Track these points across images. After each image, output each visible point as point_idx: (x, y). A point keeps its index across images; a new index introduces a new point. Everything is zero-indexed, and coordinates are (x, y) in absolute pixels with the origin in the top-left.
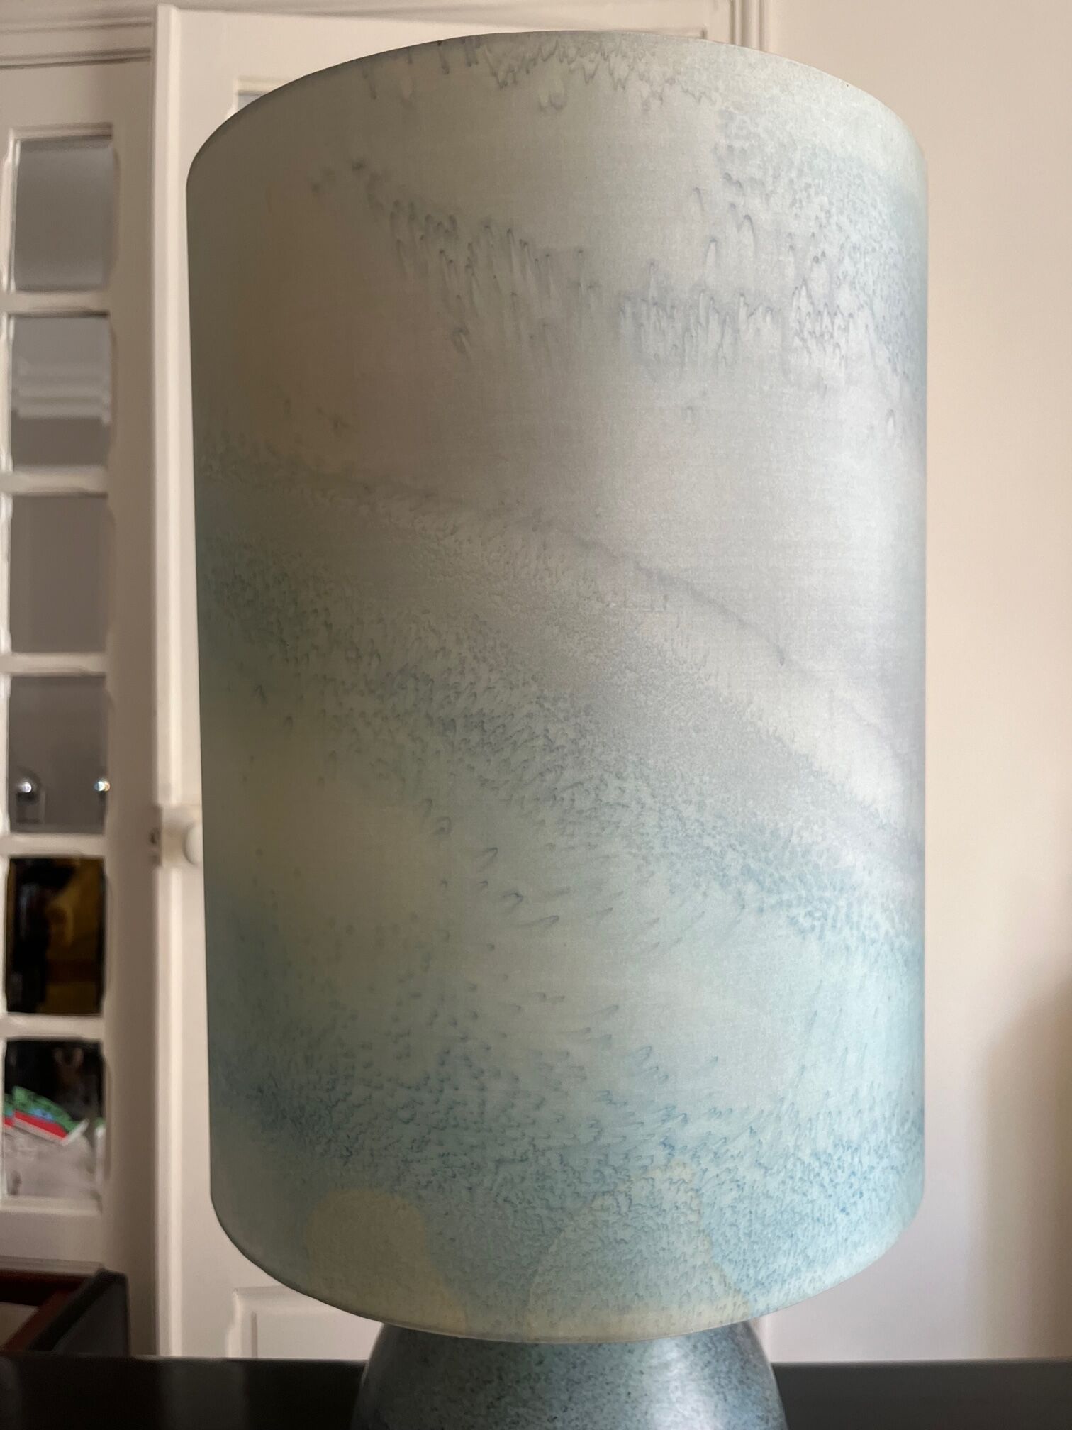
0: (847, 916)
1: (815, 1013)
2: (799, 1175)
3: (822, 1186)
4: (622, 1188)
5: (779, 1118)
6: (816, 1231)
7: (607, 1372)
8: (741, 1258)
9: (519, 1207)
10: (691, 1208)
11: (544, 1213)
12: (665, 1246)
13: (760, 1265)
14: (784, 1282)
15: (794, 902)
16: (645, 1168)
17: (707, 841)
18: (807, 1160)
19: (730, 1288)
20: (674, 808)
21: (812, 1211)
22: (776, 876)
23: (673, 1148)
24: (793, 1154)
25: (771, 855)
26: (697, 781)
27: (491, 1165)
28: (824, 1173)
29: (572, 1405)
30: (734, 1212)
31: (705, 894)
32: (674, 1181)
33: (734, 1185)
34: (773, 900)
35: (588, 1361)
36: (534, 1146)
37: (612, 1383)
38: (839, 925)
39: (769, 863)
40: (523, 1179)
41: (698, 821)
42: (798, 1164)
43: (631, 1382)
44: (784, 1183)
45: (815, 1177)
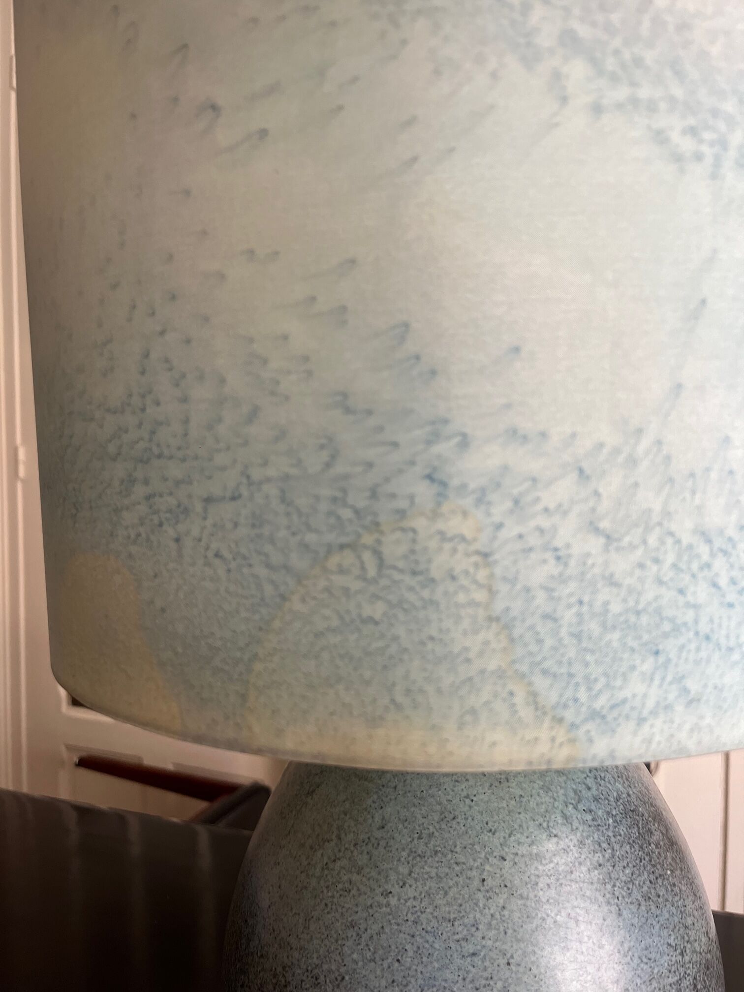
1: (704, 302)
2: (670, 559)
3: (715, 585)
4: (368, 539)
5: (632, 462)
6: (703, 654)
7: (458, 849)
8: (564, 670)
9: (233, 565)
10: (475, 582)
11: (262, 572)
12: (434, 633)
13: (598, 686)
14: (641, 721)
15: (663, 106)
16: (402, 514)
18: (686, 539)
19: (545, 713)
21: (696, 621)
22: (627, 56)
23: (444, 484)
24: (660, 524)
25: (615, 18)
28: (719, 564)
29: (410, 881)
30: (552, 598)
31: (494, 75)
32: (449, 535)
33: (549, 555)
34: (621, 93)
35: (436, 834)
36: (248, 477)
37: (464, 863)
39: (612, 31)
40: (236, 525)
42: (670, 541)
43: (487, 867)
44: (641, 566)
45: (701, 568)
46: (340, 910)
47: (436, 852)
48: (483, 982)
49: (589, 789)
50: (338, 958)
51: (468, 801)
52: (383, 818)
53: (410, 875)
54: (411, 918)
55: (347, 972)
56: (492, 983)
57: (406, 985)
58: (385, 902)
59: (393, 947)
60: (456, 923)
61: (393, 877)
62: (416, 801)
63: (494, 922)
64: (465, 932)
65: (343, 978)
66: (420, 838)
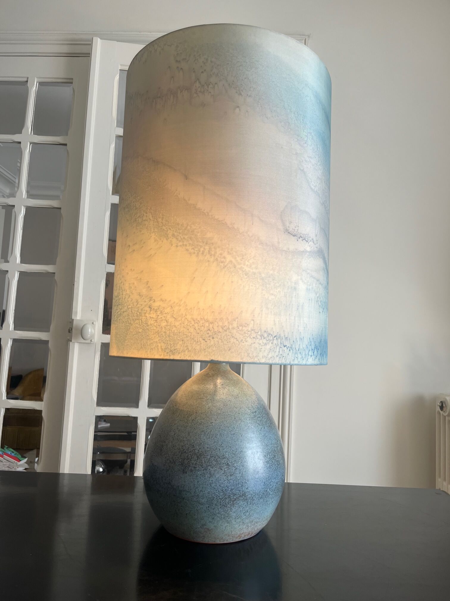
46: (199, 429)
47: (223, 413)
48: (236, 440)
49: (256, 401)
50: (199, 439)
51: (230, 401)
52: (209, 406)
54: (218, 427)
55: (202, 442)
56: (238, 440)
57: (218, 442)
58: (211, 425)
59: (214, 434)
60: (229, 428)
62: (217, 402)
63: (238, 427)
64: (231, 429)
65: (201, 444)
66: (219, 410)
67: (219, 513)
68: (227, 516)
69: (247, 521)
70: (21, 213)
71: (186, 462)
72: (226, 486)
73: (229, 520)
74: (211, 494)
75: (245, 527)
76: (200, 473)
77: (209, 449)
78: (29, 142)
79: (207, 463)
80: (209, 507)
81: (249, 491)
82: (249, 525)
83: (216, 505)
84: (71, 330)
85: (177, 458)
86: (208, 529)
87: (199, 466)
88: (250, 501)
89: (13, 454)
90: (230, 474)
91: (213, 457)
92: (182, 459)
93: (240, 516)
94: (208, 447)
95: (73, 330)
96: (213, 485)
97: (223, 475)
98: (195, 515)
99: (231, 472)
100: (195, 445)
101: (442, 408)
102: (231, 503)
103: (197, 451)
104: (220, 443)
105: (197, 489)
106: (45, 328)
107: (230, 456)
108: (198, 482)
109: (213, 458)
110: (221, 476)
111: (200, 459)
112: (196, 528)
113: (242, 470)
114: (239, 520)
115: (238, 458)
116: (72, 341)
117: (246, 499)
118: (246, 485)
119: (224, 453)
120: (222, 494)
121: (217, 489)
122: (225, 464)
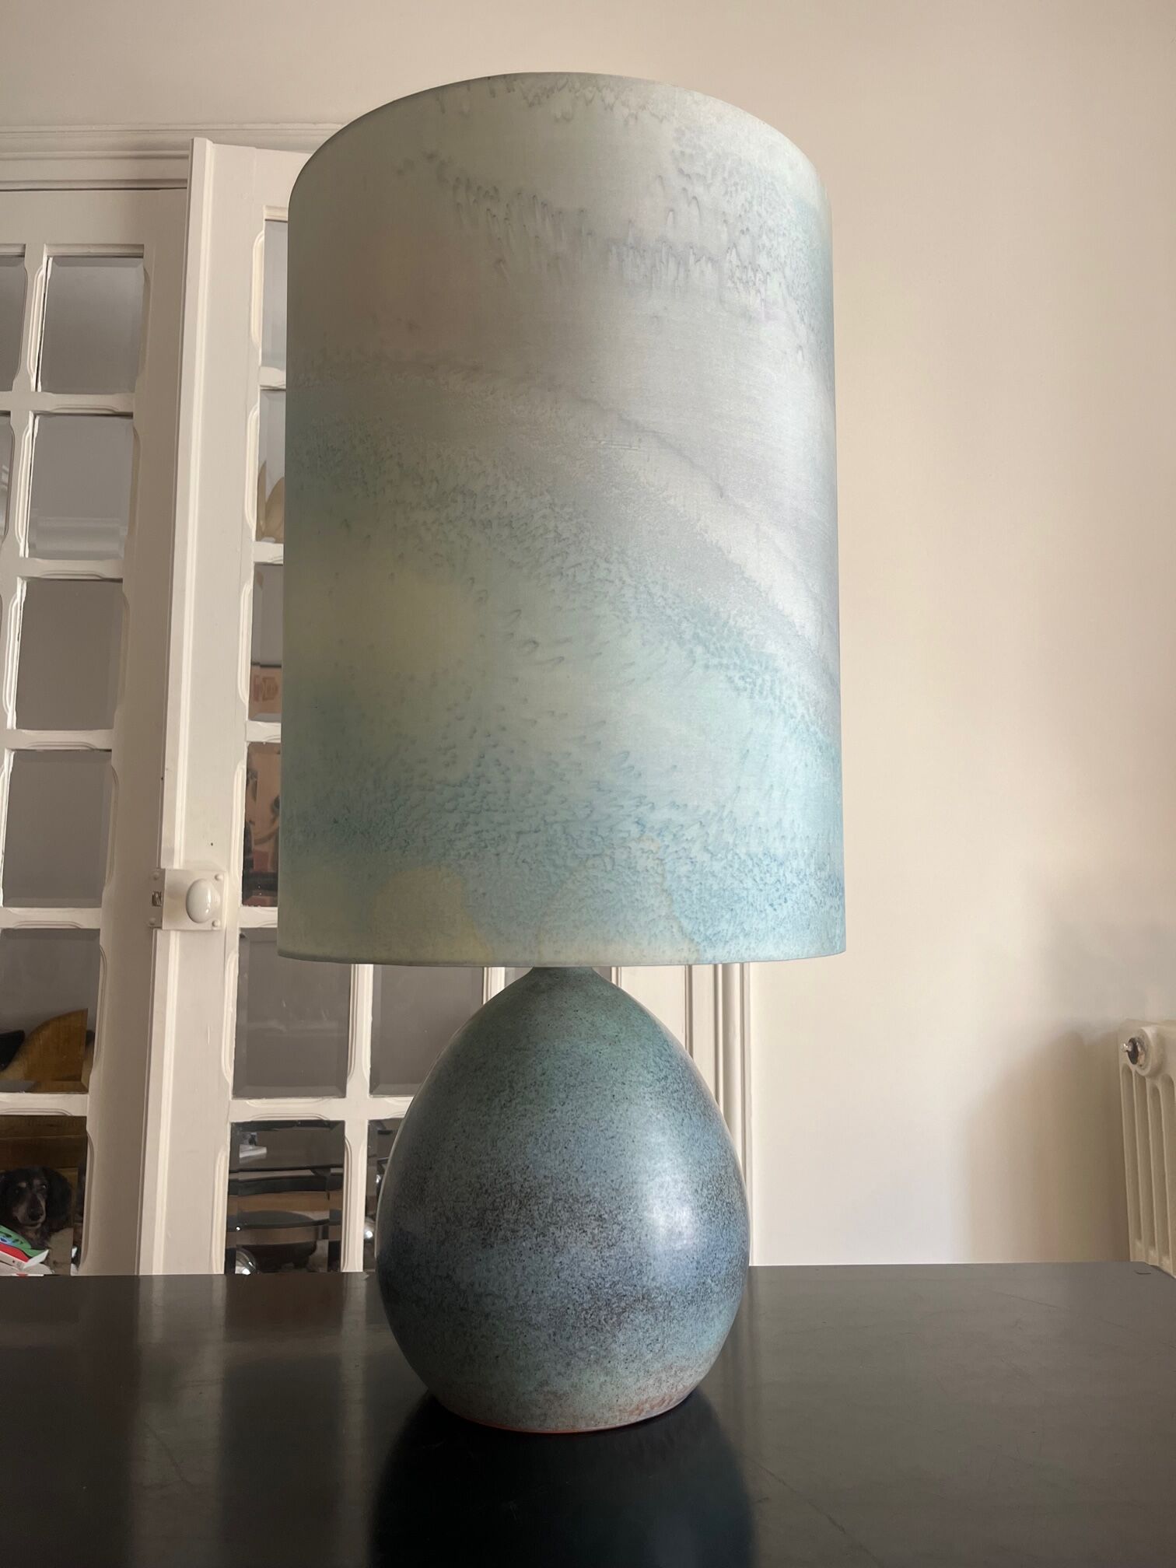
0: (771, 689)
1: (748, 751)
2: (736, 866)
3: (755, 880)
4: (608, 852)
5: (721, 820)
6: (750, 912)
8: (694, 916)
9: (534, 866)
10: (657, 873)
11: (552, 869)
12: (638, 897)
13: (708, 925)
14: (726, 942)
15: (732, 667)
16: (624, 839)
17: (669, 612)
18: (743, 857)
19: (686, 936)
20: (645, 586)
21: (747, 896)
22: (718, 645)
23: (644, 826)
24: (732, 849)
25: (714, 629)
26: (661, 569)
27: (513, 836)
28: (756, 870)
30: (689, 881)
31: (667, 649)
32: (646, 850)
33: (688, 861)
34: (715, 661)
35: (581, 1073)
36: (545, 821)
37: (600, 1087)
38: (765, 693)
39: (713, 634)
40: (537, 845)
41: (662, 597)
42: (736, 857)
43: (615, 1088)
44: (725, 868)
45: (749, 872)
46: (520, 1128)
47: (583, 1083)
48: (620, 1153)
50: (523, 1156)
51: (598, 1053)
52: (543, 1069)
53: (567, 1097)
54: (571, 1122)
55: (531, 1163)
56: (625, 1153)
57: (573, 1161)
58: (552, 1116)
59: (561, 1141)
60: (600, 1121)
61: (556, 1101)
62: (564, 1056)
63: (622, 1119)
64: (606, 1126)
65: (528, 1167)
66: (571, 1076)
67: (582, 1349)
68: (605, 1357)
69: (657, 1366)
70: (16, 598)
71: (490, 1217)
72: (600, 1276)
73: (609, 1365)
74: (559, 1298)
75: (651, 1382)
76: (529, 1246)
77: (549, 1181)
78: (32, 411)
79: (546, 1217)
80: (555, 1334)
81: (658, 1285)
82: (663, 1376)
83: (574, 1327)
84: (160, 897)
85: (465, 1209)
86: (555, 1394)
87: (524, 1227)
88: (662, 1311)
89: (9, 1242)
90: (608, 1244)
91: (561, 1199)
92: (478, 1210)
93: (638, 1353)
94: (546, 1174)
95: (166, 899)
96: (564, 1275)
97: (589, 1245)
98: (518, 1358)
99: (610, 1237)
100: (512, 1173)
101: (1134, 1056)
102: (614, 1320)
103: (517, 1188)
104: (577, 1163)
105: (522, 1289)
106: (89, 896)
107: (607, 1195)
108: (524, 1268)
109: (561, 1203)
110: (583, 1250)
111: (528, 1207)
112: (524, 1393)
113: (638, 1231)
114: (635, 1365)
115: (627, 1199)
116: (163, 928)
117: (653, 1308)
118: (650, 1270)
119: (590, 1189)
120: (589, 1296)
121: (574, 1285)
122: (593, 1218)
